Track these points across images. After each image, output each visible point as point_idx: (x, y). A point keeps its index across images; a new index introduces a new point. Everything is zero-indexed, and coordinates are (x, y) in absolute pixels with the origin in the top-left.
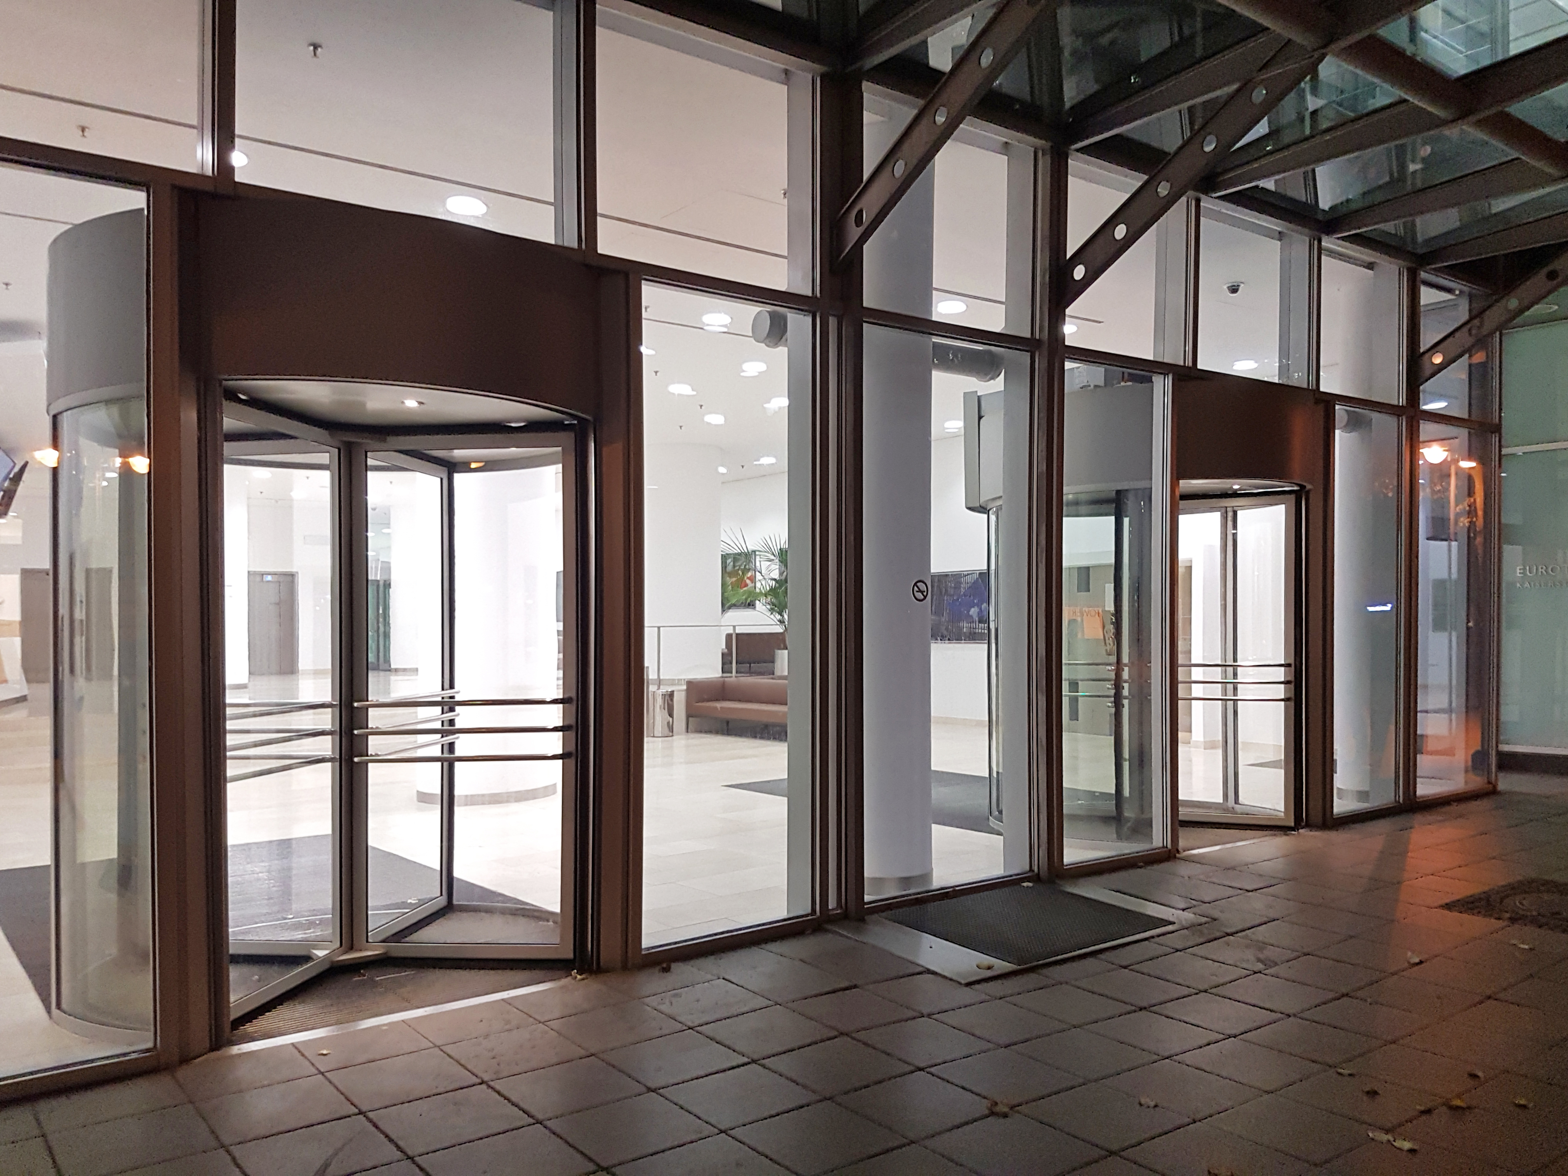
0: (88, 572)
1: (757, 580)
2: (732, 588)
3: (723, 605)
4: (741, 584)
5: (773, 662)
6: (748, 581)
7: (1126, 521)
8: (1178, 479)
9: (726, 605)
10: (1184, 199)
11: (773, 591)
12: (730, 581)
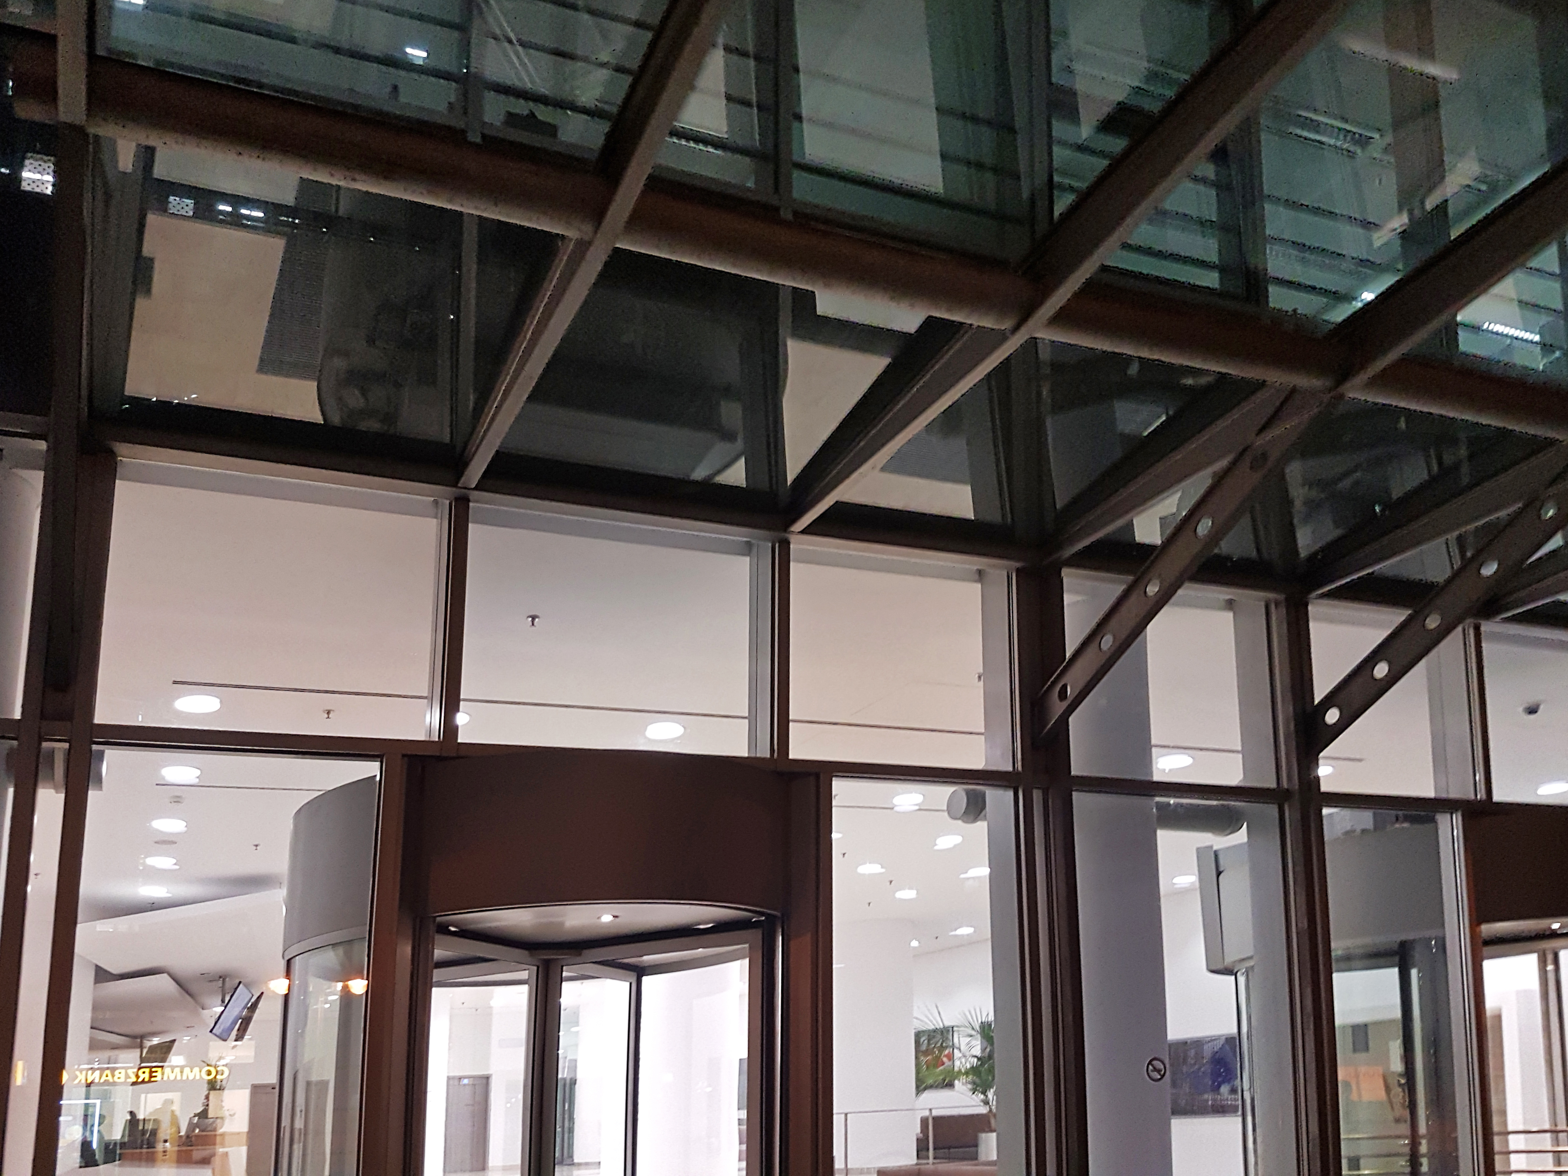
0: (308, 1084)
1: (955, 1058)
2: (927, 1068)
3: (917, 1087)
4: (938, 1062)
5: (976, 1146)
6: (945, 1059)
7: (1414, 973)
8: (1479, 923)
9: (921, 1086)
10: (1459, 629)
11: (974, 1070)
12: (923, 1059)
